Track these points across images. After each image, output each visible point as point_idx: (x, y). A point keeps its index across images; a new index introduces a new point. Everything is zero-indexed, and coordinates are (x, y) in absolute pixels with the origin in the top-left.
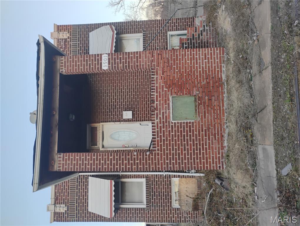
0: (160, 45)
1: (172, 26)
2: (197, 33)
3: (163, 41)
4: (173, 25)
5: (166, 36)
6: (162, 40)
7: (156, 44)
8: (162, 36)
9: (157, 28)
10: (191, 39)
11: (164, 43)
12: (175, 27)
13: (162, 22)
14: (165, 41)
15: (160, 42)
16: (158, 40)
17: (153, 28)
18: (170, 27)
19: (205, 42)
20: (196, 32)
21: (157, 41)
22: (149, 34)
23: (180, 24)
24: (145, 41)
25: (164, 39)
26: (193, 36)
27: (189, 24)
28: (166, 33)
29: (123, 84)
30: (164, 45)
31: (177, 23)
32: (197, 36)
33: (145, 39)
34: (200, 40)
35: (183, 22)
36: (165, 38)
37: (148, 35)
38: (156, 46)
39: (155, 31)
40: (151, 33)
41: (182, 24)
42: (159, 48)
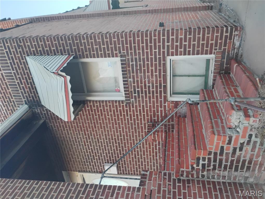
0: (153, 81)
1: (177, 46)
2: (232, 146)
3: (158, 73)
4: (178, 44)
5: (164, 65)
6: (156, 72)
7: (145, 78)
8: (156, 65)
9: (147, 49)
10: (215, 154)
11: (160, 77)
12: (181, 48)
13: (157, 38)
14: (162, 74)
15: (152, 75)
16: (148, 72)
17: (139, 49)
18: (173, 48)
19: (244, 161)
20: (229, 143)
21: (147, 74)
22: (132, 61)
23: (192, 43)
24: (126, 74)
25: (160, 70)
26: (221, 150)
27: (210, 42)
28: (164, 60)
29: (100, 132)
30: (160, 81)
31: (185, 41)
32: (231, 151)
33: (126, 71)
34: (236, 157)
35: (199, 38)
36: (162, 68)
37: (131, 63)
38: (145, 82)
39: (143, 55)
40: (136, 59)
41: (196, 43)
42: (151, 85)
